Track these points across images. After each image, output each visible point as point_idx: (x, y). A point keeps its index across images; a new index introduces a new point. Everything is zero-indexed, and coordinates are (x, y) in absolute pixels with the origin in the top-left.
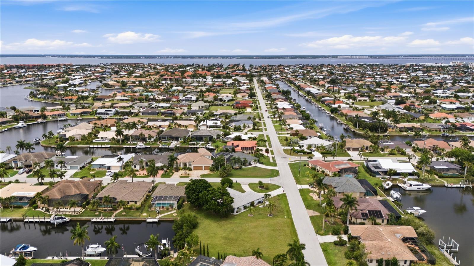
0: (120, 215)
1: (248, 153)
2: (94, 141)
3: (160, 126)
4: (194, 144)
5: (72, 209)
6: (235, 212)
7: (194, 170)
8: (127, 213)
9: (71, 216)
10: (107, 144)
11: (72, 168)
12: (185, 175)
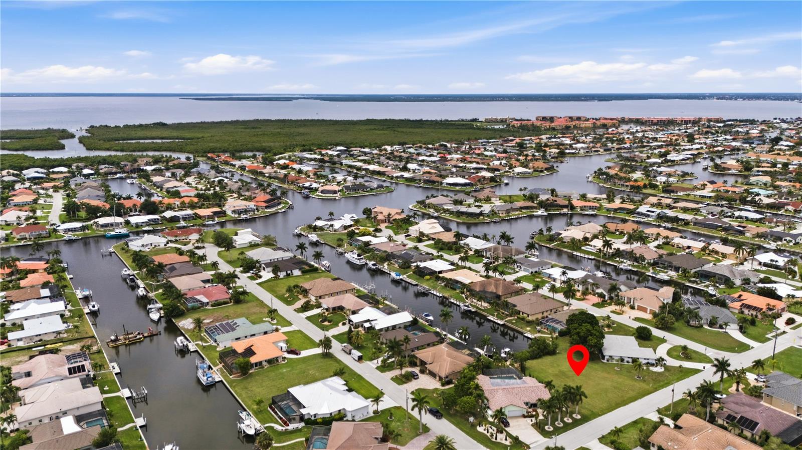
0: (509, 321)
1: (750, 314)
2: (583, 248)
3: (689, 247)
4: (696, 282)
5: (480, 303)
6: (606, 359)
7: (638, 309)
8: (517, 322)
9: (477, 308)
10: (592, 253)
11: (525, 270)
12: (619, 312)
